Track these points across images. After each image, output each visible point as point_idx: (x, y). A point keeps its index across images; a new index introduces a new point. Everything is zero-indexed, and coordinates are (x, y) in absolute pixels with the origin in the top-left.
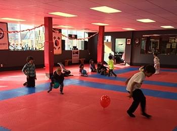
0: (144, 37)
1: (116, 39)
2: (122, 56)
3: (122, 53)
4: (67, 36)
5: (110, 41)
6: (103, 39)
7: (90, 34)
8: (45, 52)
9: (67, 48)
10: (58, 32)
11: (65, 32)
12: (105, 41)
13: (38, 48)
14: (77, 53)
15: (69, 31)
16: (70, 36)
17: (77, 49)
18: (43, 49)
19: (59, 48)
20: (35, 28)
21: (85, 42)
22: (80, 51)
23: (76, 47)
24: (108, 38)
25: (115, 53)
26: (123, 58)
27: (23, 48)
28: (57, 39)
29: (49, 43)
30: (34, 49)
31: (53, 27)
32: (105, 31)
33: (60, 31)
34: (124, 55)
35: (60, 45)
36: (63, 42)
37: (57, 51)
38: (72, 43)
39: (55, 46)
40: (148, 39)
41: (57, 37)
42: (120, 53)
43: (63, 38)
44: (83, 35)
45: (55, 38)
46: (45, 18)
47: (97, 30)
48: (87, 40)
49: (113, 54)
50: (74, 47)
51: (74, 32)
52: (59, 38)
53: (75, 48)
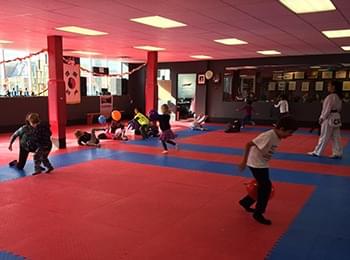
0: (228, 71)
1: (180, 76)
3: (190, 100)
4: (90, 70)
5: (168, 78)
6: (156, 75)
7: (131, 66)
8: (50, 98)
9: (90, 93)
10: (73, 62)
11: (87, 63)
12: (158, 79)
13: (36, 93)
14: (109, 100)
15: (93, 60)
16: (96, 71)
17: (109, 94)
18: (46, 94)
19: (76, 91)
20: (31, 55)
21: (123, 80)
22: (114, 96)
24: (165, 73)
25: (177, 99)
26: (192, 109)
27: (9, 93)
28: (71, 76)
29: (58, 83)
30: (30, 94)
31: (65, 54)
32: (159, 60)
33: (77, 60)
35: (78, 87)
36: (84, 81)
37: (73, 98)
38: (99, 83)
39: (67, 87)
40: (236, 74)
41: (71, 73)
42: (187, 99)
43: (83, 74)
44: (119, 68)
45: (68, 73)
46: (49, 38)
47: (144, 59)
48: (126, 77)
49: (174, 101)
50: (103, 90)
51: (103, 63)
52: (75, 74)
53: (105, 91)
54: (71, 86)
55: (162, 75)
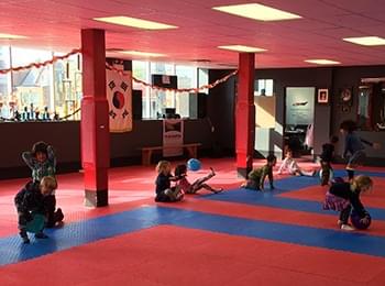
0: (364, 84)
1: (288, 89)
2: (304, 135)
3: (305, 127)
4: (148, 80)
5: (269, 93)
6: (252, 88)
7: (214, 75)
8: (83, 123)
9: (147, 114)
10: (122, 67)
11: (143, 70)
12: (256, 94)
13: (62, 115)
14: (177, 127)
15: (153, 65)
16: (158, 81)
17: (178, 116)
18: (78, 117)
19: (126, 113)
20: (55, 59)
21: (201, 96)
22: (186, 121)
23: (174, 110)
24: (266, 86)
25: (285, 126)
26: (308, 141)
27: (18, 116)
28: (118, 88)
29: (96, 102)
30: (52, 117)
31: (108, 54)
32: (257, 66)
33: (128, 64)
34: (310, 132)
35: (128, 106)
36: (137, 95)
37: (120, 123)
38: (163, 99)
39: (112, 107)
40: (376, 87)
41: (118, 83)
42: (299, 127)
43: (136, 86)
44: (193, 77)
45: (113, 84)
46: (84, 33)
47: (234, 64)
48: (206, 91)
49: (279, 129)
50: (168, 110)
51: (168, 69)
52: (124, 86)
53: (171, 112)
54: (117, 104)
55: (261, 88)
